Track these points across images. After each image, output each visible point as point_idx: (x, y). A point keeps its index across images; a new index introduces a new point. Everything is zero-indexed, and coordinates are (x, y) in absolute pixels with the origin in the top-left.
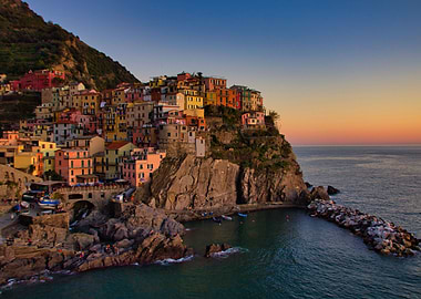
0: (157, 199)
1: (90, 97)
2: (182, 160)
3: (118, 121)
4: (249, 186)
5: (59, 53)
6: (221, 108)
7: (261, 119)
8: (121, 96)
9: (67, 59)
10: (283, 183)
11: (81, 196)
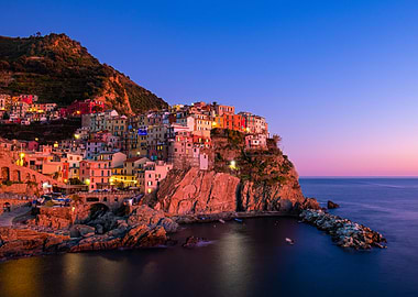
0: (162, 203)
1: (120, 121)
2: (186, 171)
3: (140, 141)
4: (248, 197)
5: (102, 87)
6: (226, 131)
7: (263, 140)
8: (145, 121)
9: (109, 92)
10: (279, 195)
11: (97, 200)
